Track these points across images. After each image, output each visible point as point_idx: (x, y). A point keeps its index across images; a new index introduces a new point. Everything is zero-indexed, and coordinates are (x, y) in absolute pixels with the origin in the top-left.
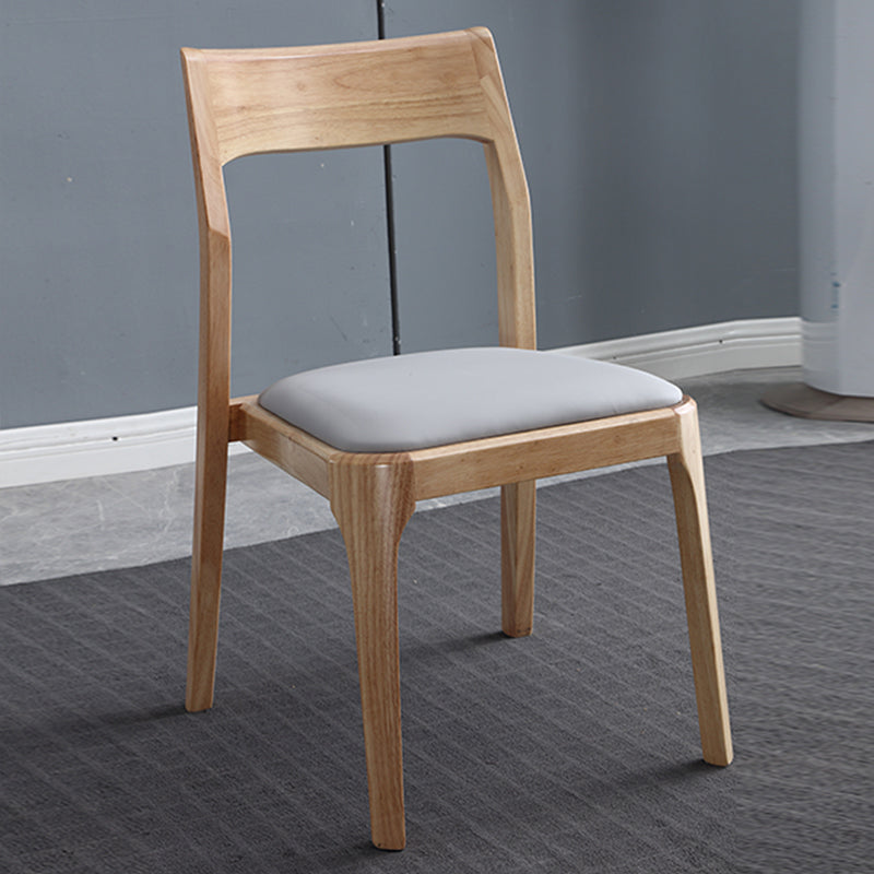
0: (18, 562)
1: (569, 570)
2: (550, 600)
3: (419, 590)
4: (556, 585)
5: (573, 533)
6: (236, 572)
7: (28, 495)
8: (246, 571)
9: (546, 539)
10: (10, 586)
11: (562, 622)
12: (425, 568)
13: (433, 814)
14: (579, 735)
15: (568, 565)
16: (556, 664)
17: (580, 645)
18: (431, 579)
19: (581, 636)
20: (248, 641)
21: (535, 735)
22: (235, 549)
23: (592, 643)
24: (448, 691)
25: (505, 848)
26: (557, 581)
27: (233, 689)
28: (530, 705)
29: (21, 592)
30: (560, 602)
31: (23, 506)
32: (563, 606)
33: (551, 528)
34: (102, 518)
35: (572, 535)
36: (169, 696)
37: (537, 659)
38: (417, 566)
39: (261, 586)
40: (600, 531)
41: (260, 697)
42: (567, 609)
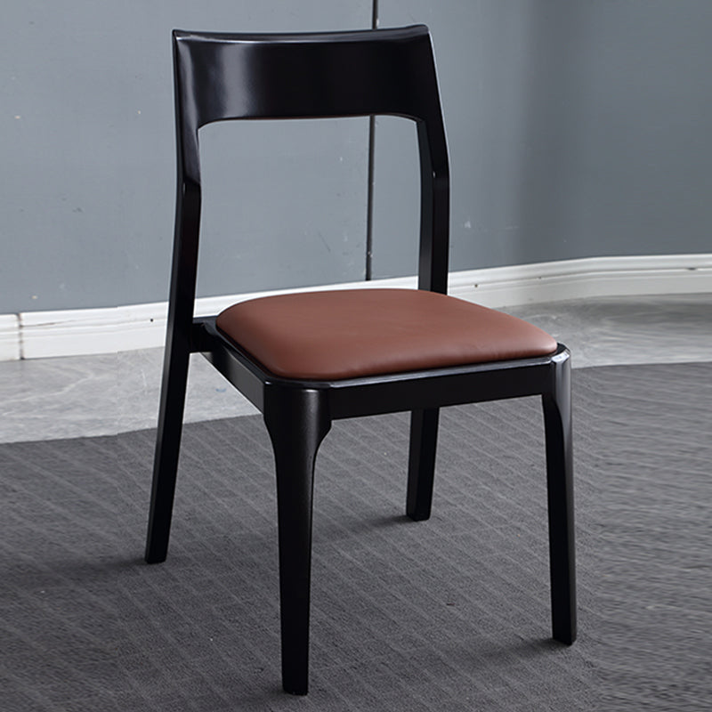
0: (100, 418)
1: (509, 452)
2: (494, 475)
3: (389, 461)
4: (498, 464)
5: (510, 421)
6: (244, 436)
7: (102, 362)
8: (252, 436)
9: (488, 425)
10: (95, 437)
11: (504, 495)
12: (394, 443)
13: (410, 645)
14: (522, 588)
15: (507, 448)
16: (501, 529)
17: (519, 514)
18: (398, 452)
19: (520, 507)
20: (257, 493)
21: (487, 586)
22: (241, 417)
23: (529, 513)
24: (417, 546)
25: (469, 676)
26: (499, 461)
27: (248, 532)
28: (482, 561)
29: (106, 443)
30: (502, 478)
31: (98, 371)
32: (505, 482)
33: (492, 416)
34: (145, 385)
35: (509, 423)
36: (198, 534)
37: (486, 524)
38: (387, 441)
39: (264, 449)
40: (532, 421)
41: (269, 540)
42: (508, 484)
